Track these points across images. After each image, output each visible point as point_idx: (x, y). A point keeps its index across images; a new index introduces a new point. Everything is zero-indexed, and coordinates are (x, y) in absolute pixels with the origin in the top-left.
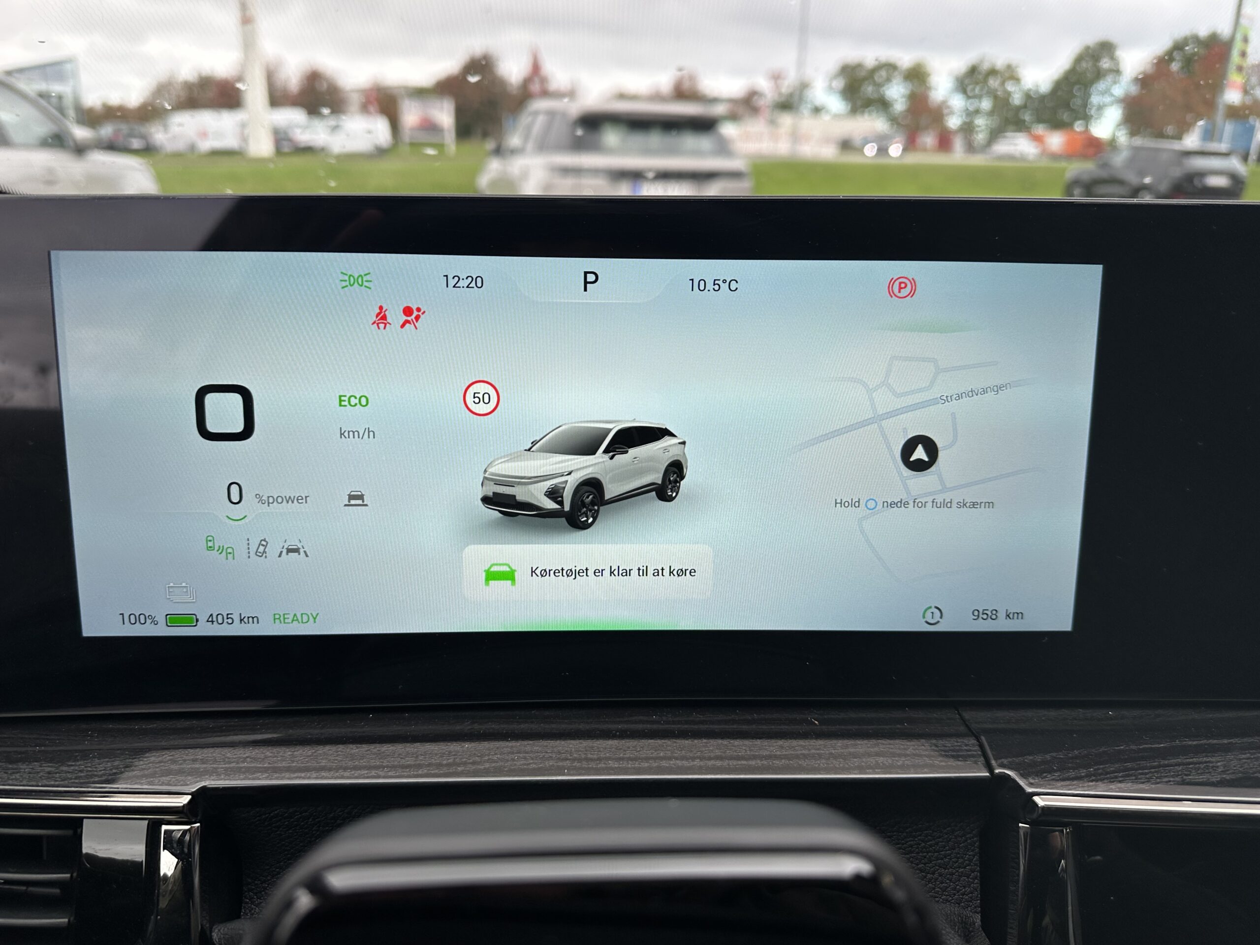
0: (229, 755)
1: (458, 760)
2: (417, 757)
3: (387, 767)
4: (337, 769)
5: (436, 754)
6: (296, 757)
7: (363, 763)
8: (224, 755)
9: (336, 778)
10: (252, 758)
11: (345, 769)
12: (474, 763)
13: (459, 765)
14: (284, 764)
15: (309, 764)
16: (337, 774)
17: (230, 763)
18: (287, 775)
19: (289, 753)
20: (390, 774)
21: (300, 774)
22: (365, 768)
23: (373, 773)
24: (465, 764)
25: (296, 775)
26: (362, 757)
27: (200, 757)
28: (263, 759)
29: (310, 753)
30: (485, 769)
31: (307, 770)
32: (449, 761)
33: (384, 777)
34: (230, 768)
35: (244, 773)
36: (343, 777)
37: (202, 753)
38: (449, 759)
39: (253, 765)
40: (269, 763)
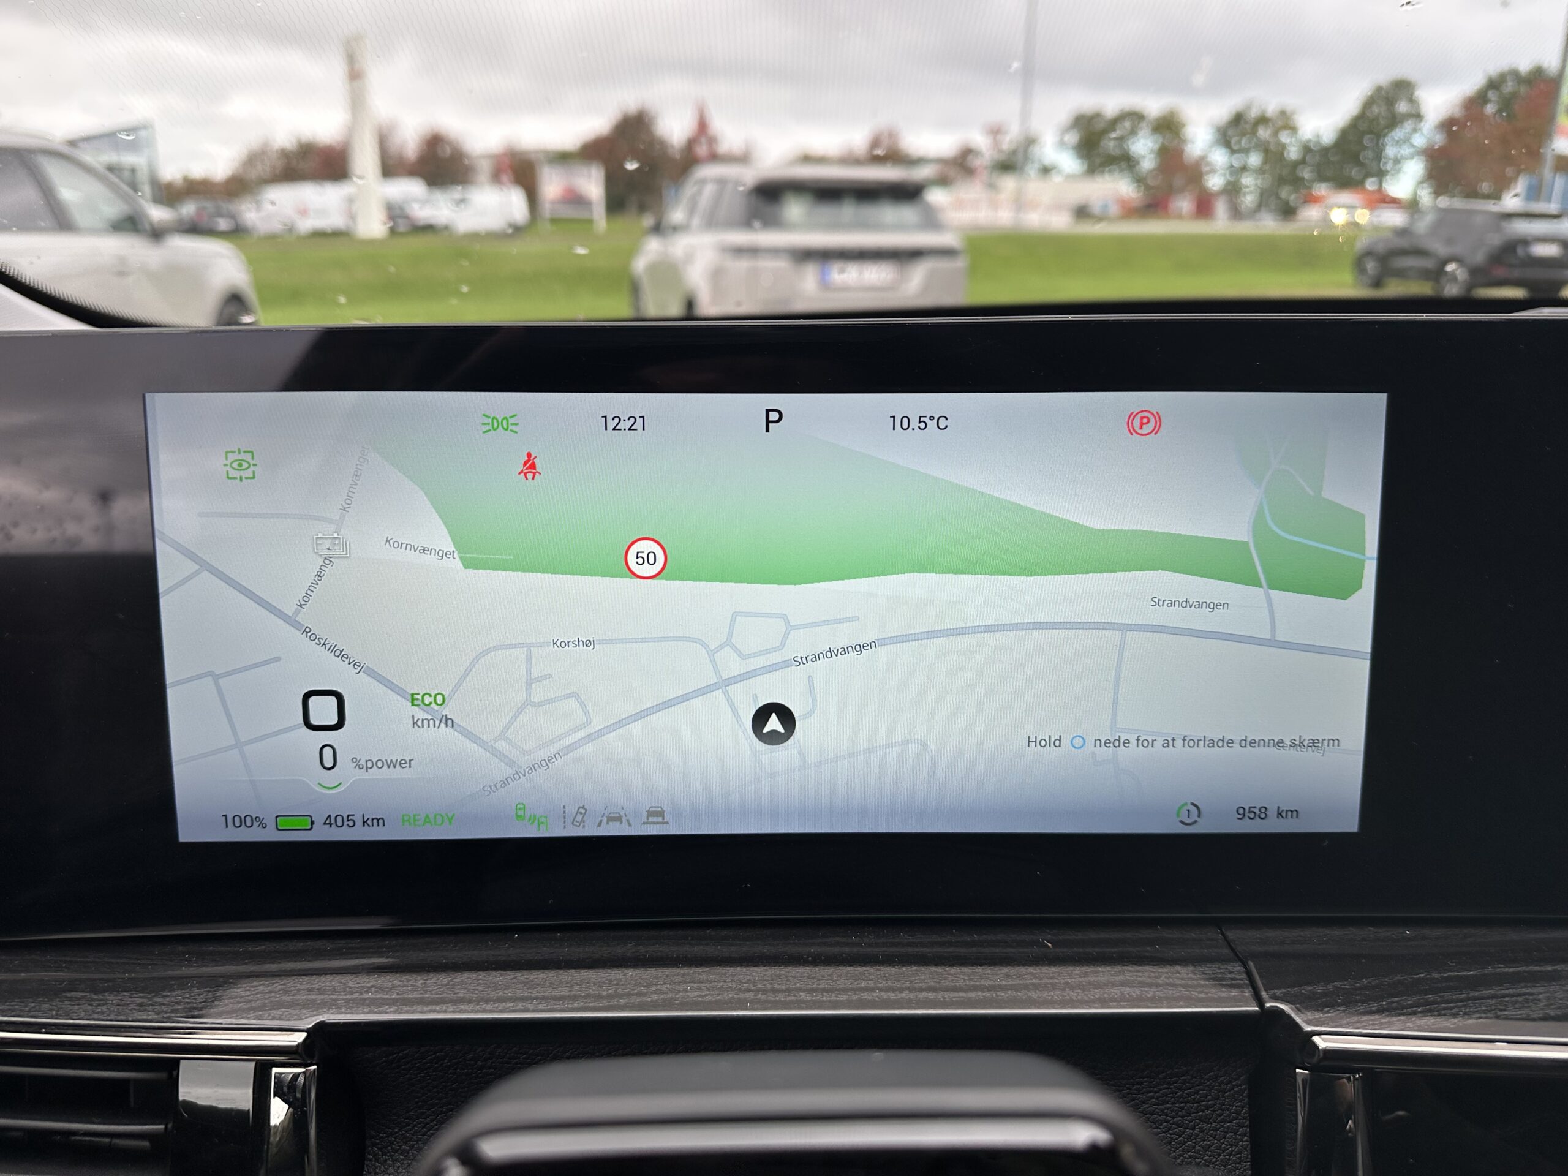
0: (350, 984)
1: (620, 991)
2: (572, 987)
3: (537, 998)
4: (478, 1001)
5: (595, 984)
6: (429, 987)
7: (509, 993)
8: (345, 984)
9: (477, 1012)
10: (377, 988)
11: (487, 1001)
12: (639, 994)
13: (621, 996)
14: (416, 995)
15: (444, 995)
16: (478, 1007)
17: (352, 993)
18: (419, 1008)
19: (421, 982)
20: (540, 1007)
21: (434, 1007)
22: (510, 999)
23: (520, 1006)
24: (629, 995)
25: (429, 1008)
26: (507, 987)
27: (317, 986)
28: (391, 989)
29: (445, 981)
30: (652, 1001)
31: (443, 1001)
32: (610, 991)
33: (534, 1011)
34: (352, 999)
35: (369, 1005)
36: (484, 1011)
37: (319, 982)
38: (609, 989)
39: (378, 996)
40: (398, 994)
